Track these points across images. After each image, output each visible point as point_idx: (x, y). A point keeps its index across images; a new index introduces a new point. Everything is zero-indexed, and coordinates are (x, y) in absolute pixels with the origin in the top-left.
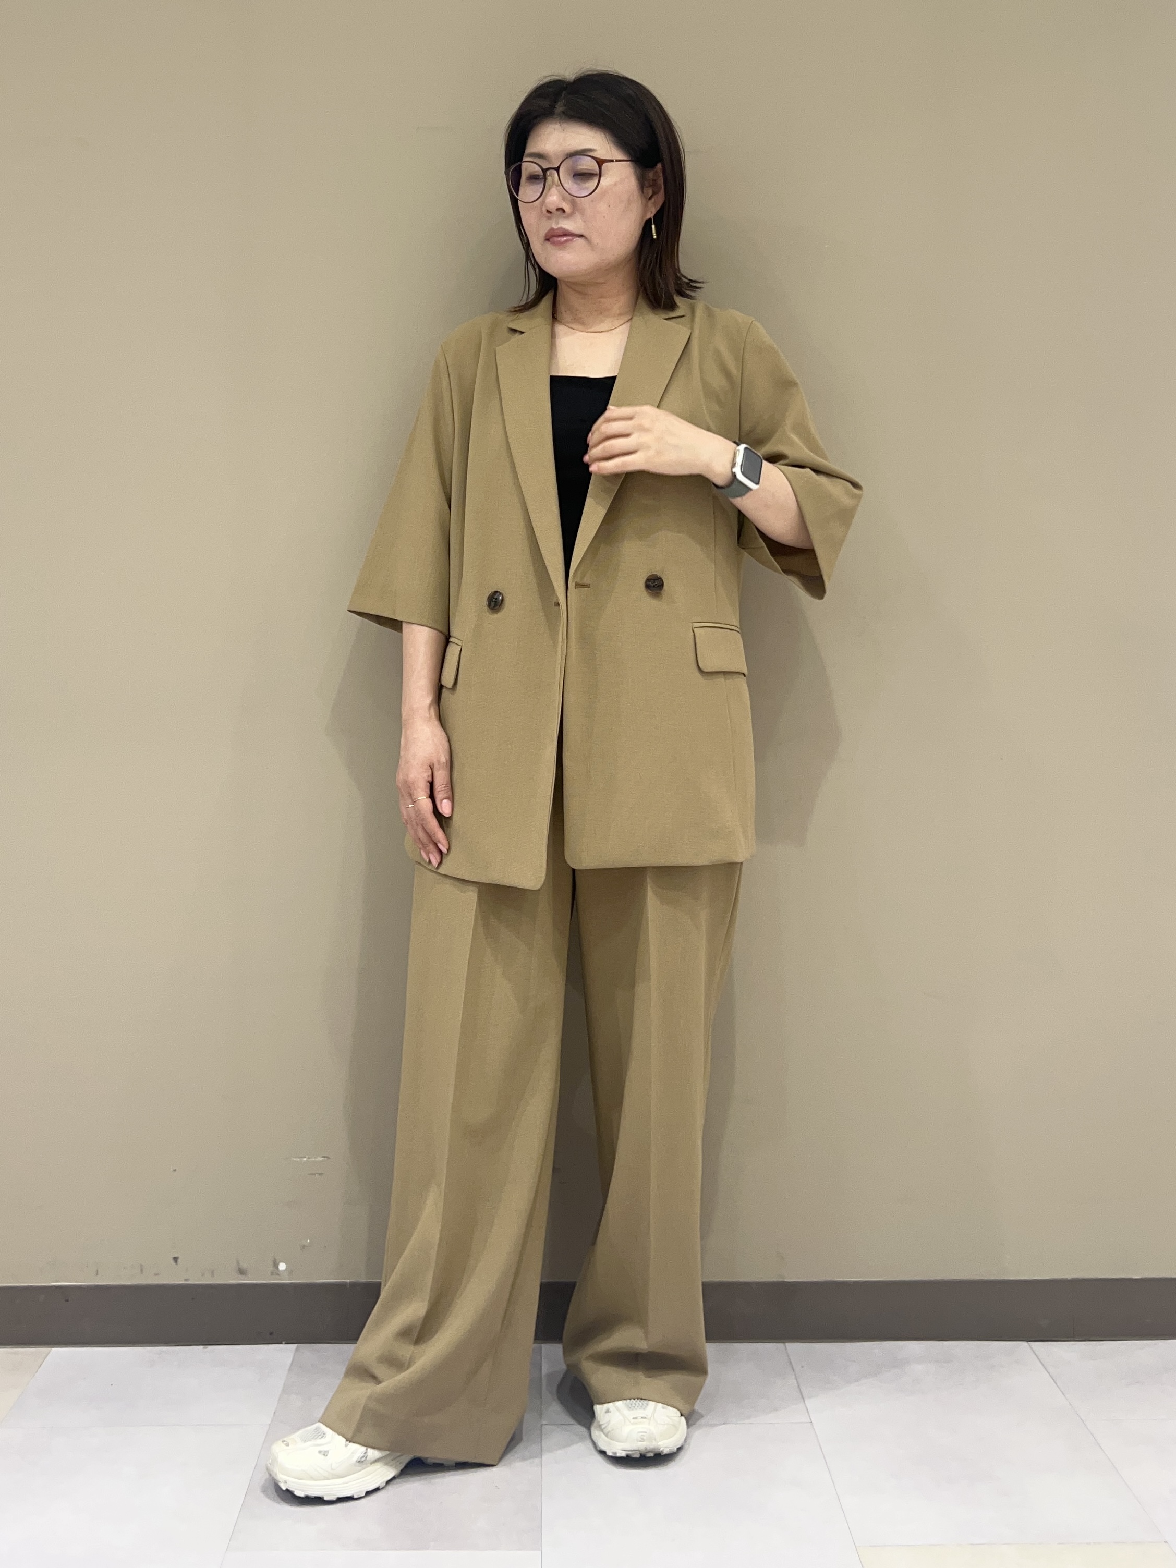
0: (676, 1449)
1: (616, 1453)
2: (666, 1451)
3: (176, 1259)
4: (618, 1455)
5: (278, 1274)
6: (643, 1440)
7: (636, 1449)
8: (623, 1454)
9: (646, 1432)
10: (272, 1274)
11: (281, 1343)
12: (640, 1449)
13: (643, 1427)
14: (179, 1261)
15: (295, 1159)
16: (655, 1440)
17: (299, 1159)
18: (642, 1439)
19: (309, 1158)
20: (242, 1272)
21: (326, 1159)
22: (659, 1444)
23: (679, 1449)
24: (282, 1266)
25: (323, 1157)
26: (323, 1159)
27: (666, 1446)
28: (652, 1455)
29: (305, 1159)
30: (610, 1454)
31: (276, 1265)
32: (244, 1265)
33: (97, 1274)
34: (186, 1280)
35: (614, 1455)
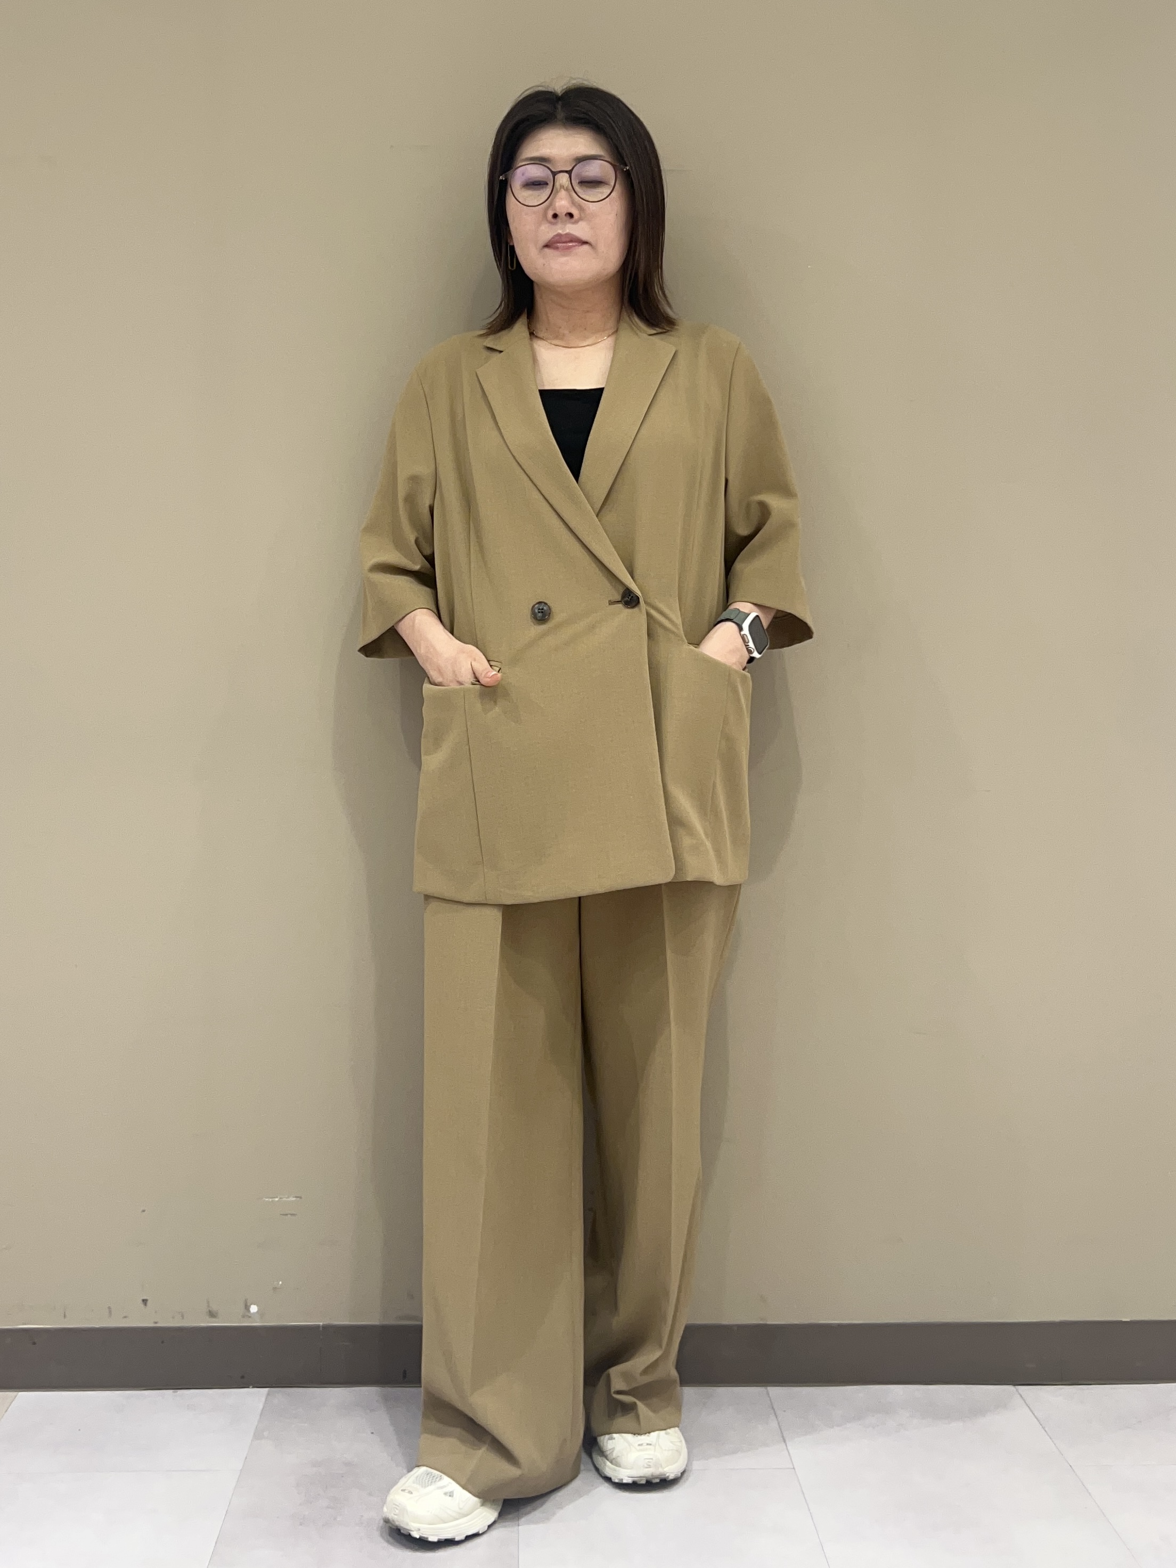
0: (680, 1474)
1: (622, 1480)
2: (672, 1476)
3: (145, 1301)
4: (625, 1481)
5: (250, 1317)
6: (649, 1467)
7: (642, 1475)
8: (629, 1481)
9: (652, 1459)
10: (243, 1316)
11: (248, 1387)
12: (647, 1475)
13: (649, 1453)
14: (149, 1303)
15: (267, 1200)
16: (661, 1466)
17: (270, 1200)
18: (649, 1465)
19: (280, 1198)
20: (212, 1314)
21: (298, 1199)
22: (665, 1470)
23: (683, 1473)
24: (254, 1309)
25: (296, 1197)
26: (294, 1199)
27: (670, 1471)
28: (658, 1481)
29: (277, 1199)
30: (617, 1481)
31: (247, 1308)
32: (214, 1308)
33: (65, 1316)
34: (156, 1323)
35: (621, 1482)
